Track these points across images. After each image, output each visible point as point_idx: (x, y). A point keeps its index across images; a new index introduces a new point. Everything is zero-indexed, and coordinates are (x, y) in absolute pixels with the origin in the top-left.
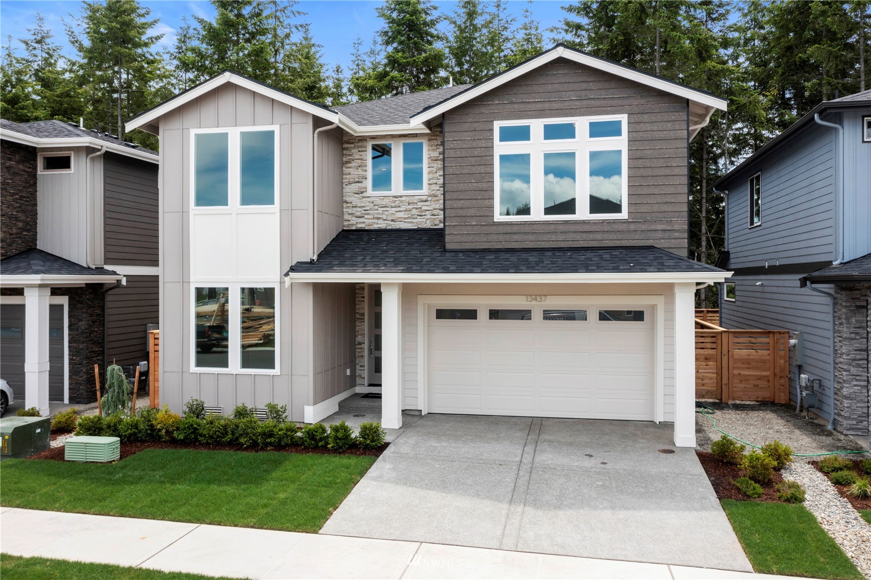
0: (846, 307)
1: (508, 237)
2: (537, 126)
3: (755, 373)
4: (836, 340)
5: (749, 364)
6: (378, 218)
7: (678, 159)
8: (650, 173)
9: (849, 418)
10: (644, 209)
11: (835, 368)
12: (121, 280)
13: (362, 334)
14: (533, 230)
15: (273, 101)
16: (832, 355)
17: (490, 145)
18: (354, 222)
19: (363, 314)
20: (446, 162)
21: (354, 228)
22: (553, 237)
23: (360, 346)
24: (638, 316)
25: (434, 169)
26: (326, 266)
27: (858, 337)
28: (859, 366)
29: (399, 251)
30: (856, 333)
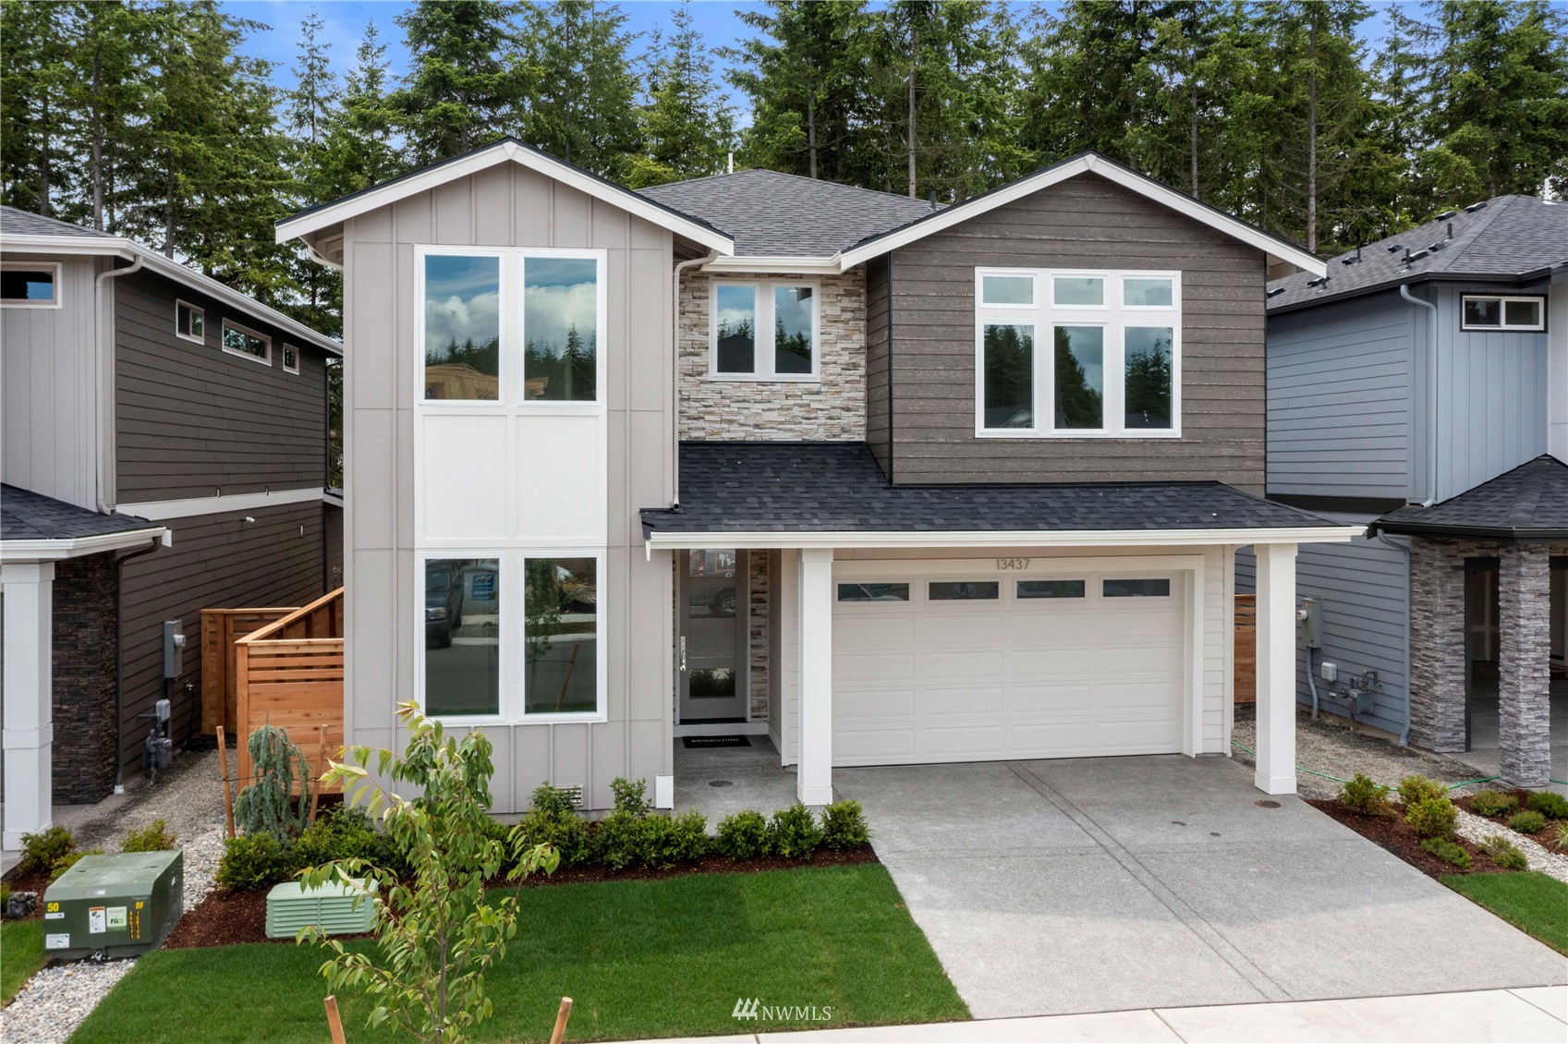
1: (996, 465)
2: (1044, 279)
4: (1414, 615)
6: (731, 422)
7: (1252, 347)
8: (1213, 367)
9: (1441, 729)
10: (1204, 422)
11: (1411, 656)
12: (158, 537)
14: (1037, 452)
15: (593, 201)
16: (1407, 638)
17: (968, 306)
20: (894, 332)
22: (1069, 466)
24: (1163, 588)
25: (832, 337)
26: (703, 517)
27: (1454, 612)
28: (1455, 653)
29: (811, 486)
30: (1452, 606)
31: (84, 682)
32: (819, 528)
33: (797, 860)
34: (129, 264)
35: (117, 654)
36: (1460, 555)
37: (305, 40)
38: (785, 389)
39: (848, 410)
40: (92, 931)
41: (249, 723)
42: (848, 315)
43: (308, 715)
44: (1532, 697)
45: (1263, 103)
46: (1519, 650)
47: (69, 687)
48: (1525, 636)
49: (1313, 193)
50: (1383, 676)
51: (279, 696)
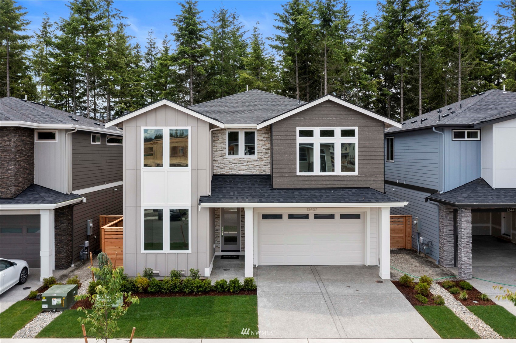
0: (445, 212)
1: (303, 183)
2: (317, 130)
3: (397, 235)
4: (440, 225)
5: (394, 231)
6: (232, 169)
7: (380, 148)
8: (368, 154)
9: (446, 260)
10: (365, 170)
11: (439, 237)
12: (83, 200)
13: (218, 226)
14: (315, 179)
15: (187, 114)
16: (438, 232)
17: (295, 138)
18: (219, 171)
19: (219, 215)
20: (273, 146)
21: (219, 174)
22: (324, 183)
23: (217, 232)
24: (357, 216)
25: (261, 145)
26: (217, 198)
27: (450, 225)
28: (450, 237)
29: (250, 189)
30: (450, 223)
31: (63, 238)
32: (247, 202)
33: (235, 293)
34: (74, 130)
35: (72, 230)
36: (452, 208)
37: (149, 37)
38: (247, 160)
39: (265, 165)
40: (53, 304)
41: (105, 249)
42: (265, 139)
43: (120, 247)
44: (466, 252)
45: (441, 49)
46: (462, 239)
47: (59, 239)
48: (464, 234)
49: (460, 77)
50: (433, 243)
51: (112, 242)
